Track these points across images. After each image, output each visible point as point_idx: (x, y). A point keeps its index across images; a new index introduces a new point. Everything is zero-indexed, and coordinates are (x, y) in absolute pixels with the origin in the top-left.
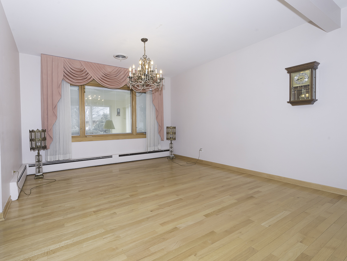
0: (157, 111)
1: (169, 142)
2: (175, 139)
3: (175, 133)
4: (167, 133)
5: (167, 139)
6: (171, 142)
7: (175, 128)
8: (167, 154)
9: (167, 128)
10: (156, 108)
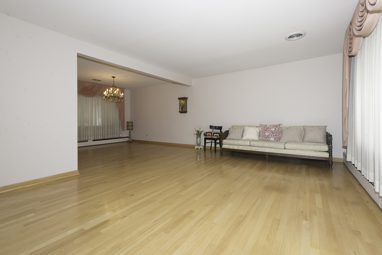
0: (120, 112)
1: (129, 131)
2: (132, 129)
3: (132, 126)
4: (127, 126)
5: (127, 130)
6: (130, 131)
7: (132, 122)
8: (127, 139)
9: (127, 122)
10: (119, 110)
